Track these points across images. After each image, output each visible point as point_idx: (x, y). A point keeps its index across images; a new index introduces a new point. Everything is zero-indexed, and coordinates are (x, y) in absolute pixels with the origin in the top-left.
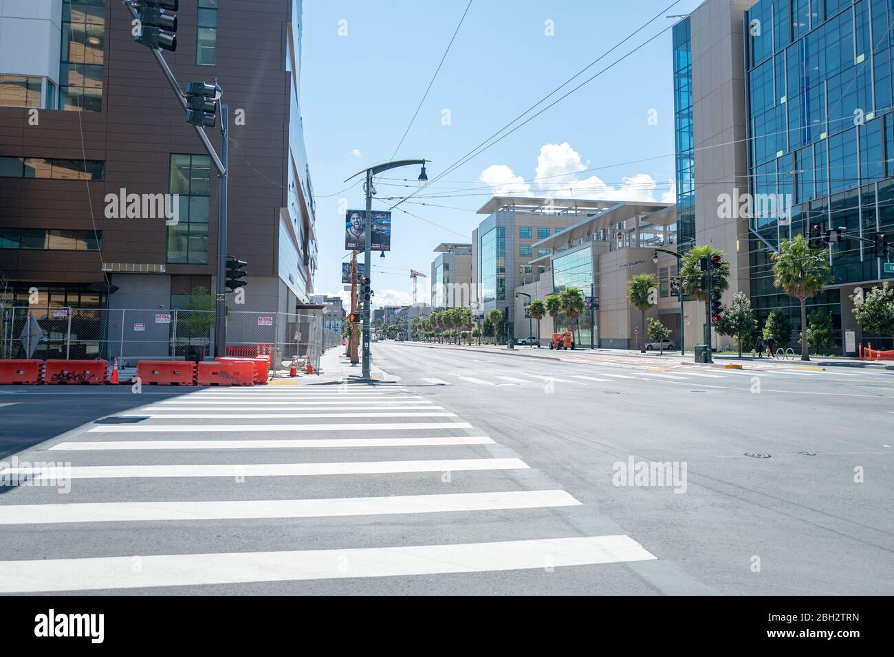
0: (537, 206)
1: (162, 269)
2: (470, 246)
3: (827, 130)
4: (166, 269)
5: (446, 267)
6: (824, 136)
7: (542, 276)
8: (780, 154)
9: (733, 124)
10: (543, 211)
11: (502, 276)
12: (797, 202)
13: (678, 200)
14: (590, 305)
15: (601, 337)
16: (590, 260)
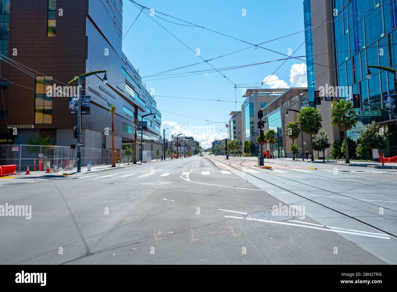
0: (269, 93)
1: (33, 127)
2: (241, 112)
3: (365, 44)
4: (34, 127)
5: (234, 122)
6: (364, 47)
7: (264, 124)
8: (347, 59)
9: (327, 46)
10: (272, 95)
11: (253, 125)
12: (355, 82)
13: (308, 85)
14: (277, 137)
15: (286, 153)
16: (280, 116)
